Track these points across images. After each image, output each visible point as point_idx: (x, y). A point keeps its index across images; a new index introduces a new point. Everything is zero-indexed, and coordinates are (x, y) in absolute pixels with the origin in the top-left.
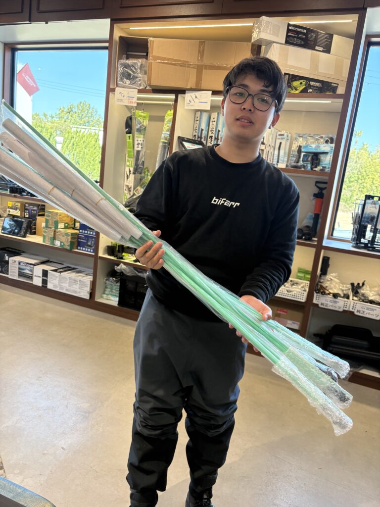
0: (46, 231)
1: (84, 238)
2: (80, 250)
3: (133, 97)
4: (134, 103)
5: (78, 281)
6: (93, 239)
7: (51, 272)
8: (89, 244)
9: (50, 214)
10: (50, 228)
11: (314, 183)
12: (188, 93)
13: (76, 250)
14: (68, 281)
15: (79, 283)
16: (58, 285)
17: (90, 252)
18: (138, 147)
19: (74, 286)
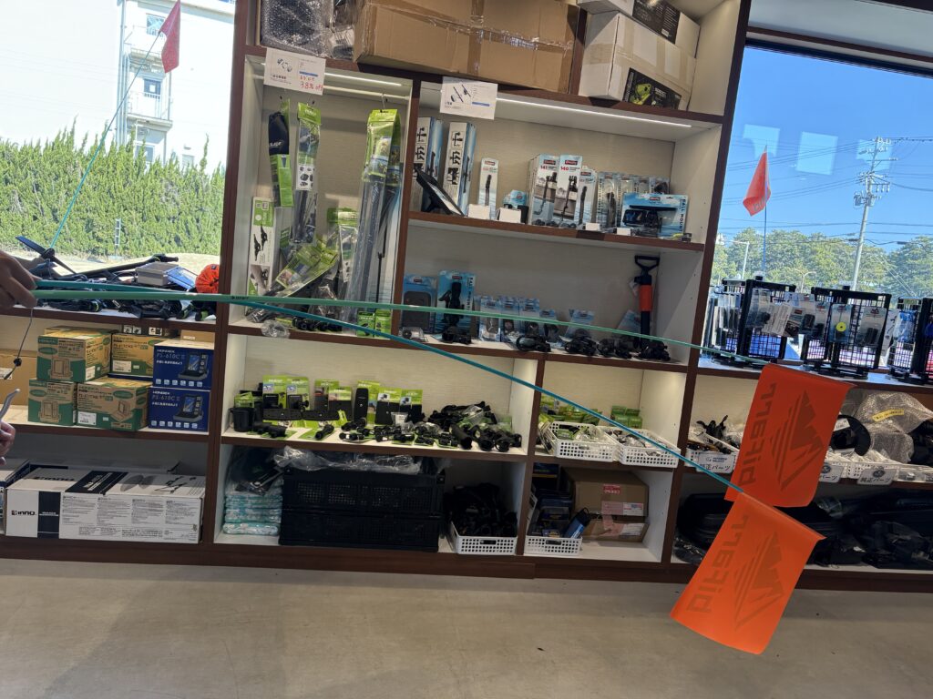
0: (45, 389)
1: (170, 398)
2: (158, 426)
3: (316, 76)
4: (317, 88)
5: (164, 504)
6: (199, 398)
7: (68, 494)
8: (187, 409)
9: (54, 346)
10: (58, 381)
11: (634, 259)
12: (450, 81)
13: (146, 429)
14: (130, 511)
15: (165, 508)
16: (95, 525)
17: (190, 429)
18: (304, 184)
19: (151, 518)
